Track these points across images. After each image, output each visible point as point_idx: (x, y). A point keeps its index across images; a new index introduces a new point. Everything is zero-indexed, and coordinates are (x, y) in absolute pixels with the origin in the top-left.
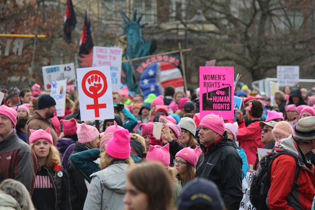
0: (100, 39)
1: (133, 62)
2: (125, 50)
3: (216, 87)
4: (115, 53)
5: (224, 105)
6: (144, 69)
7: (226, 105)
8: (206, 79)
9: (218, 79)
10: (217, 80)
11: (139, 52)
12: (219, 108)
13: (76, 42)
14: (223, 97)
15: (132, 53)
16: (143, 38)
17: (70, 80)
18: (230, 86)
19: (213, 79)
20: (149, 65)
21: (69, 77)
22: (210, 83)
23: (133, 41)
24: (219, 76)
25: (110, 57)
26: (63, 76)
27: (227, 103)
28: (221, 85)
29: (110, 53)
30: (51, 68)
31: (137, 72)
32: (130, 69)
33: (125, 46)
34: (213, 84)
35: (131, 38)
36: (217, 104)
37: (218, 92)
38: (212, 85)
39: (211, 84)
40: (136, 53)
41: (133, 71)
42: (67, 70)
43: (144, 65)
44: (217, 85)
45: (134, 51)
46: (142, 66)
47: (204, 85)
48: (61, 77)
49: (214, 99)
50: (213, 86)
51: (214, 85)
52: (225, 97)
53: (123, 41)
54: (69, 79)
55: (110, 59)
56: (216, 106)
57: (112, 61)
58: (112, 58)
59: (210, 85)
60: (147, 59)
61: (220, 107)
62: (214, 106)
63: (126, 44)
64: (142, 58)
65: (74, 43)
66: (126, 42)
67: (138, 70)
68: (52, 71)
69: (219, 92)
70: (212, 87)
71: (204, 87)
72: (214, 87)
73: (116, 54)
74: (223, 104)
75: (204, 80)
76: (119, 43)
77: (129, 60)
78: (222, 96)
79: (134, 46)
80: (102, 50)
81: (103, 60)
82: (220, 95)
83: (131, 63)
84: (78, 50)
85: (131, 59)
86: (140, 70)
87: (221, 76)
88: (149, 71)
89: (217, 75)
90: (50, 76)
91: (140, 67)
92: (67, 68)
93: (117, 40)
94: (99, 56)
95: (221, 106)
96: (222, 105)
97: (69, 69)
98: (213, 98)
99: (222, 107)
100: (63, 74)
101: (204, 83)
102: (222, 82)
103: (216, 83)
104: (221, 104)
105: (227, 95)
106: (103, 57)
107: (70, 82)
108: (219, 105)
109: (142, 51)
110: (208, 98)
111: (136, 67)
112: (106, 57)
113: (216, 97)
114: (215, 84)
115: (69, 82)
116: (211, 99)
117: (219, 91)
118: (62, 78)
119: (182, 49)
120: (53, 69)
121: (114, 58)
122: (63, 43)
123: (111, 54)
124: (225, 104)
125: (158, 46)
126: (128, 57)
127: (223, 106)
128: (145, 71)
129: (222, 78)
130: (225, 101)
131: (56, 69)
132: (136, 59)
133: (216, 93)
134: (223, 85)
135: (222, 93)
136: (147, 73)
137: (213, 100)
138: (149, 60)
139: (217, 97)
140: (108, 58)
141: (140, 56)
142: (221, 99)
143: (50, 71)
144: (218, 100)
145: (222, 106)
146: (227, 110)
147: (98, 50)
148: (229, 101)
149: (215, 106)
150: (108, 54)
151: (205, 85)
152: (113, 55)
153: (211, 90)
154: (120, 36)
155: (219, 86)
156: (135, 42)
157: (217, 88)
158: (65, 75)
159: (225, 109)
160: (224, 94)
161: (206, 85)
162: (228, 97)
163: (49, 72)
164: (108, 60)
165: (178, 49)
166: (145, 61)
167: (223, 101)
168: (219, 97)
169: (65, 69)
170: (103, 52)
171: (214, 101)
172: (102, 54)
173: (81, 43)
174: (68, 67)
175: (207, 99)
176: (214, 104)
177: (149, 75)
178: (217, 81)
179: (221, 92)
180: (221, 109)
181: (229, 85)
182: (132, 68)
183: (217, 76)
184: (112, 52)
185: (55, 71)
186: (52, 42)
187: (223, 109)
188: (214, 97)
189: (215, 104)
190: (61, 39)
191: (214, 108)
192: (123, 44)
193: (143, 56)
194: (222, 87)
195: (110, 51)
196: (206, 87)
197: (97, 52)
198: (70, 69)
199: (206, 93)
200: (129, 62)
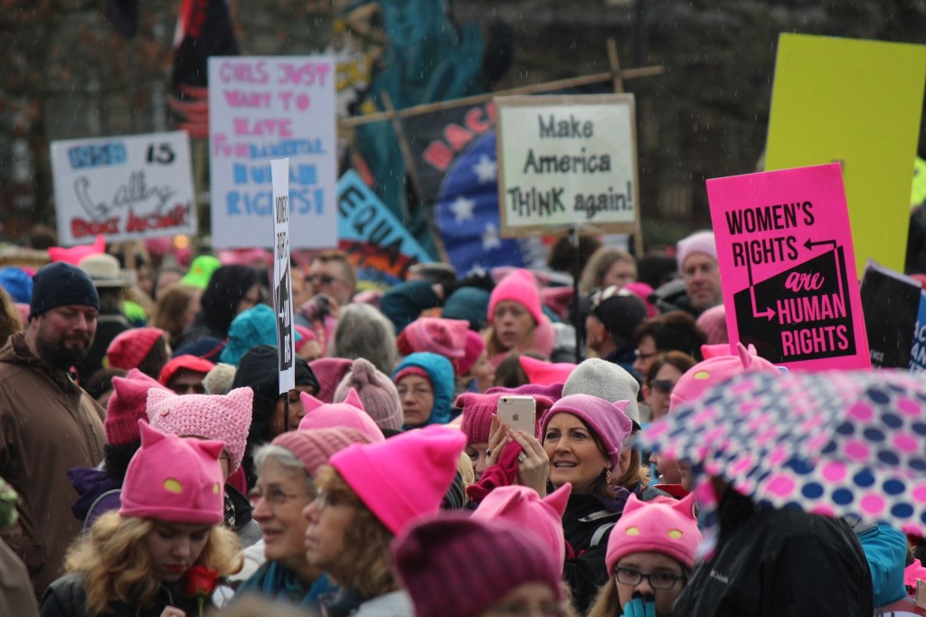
0: (263, 20)
1: (410, 122)
2: (375, 69)
3: (782, 259)
4: (306, 77)
5: (826, 333)
6: (456, 154)
7: (834, 332)
8: (740, 231)
9: (784, 224)
10: (782, 227)
11: (436, 76)
12: (807, 347)
13: (159, 30)
14: (815, 299)
15: (403, 80)
16: (451, 17)
17: (170, 205)
18: (838, 245)
19: (765, 229)
20: (477, 136)
21: (164, 193)
22: (755, 245)
23: (407, 31)
24: (786, 206)
25: (286, 97)
26: (142, 188)
27: (835, 322)
28: (799, 246)
29: (282, 82)
30: (92, 148)
31: (422, 166)
32: (395, 156)
33: (375, 52)
34: (768, 247)
35: (402, 19)
36: (796, 332)
37: (794, 277)
38: (767, 252)
39: (761, 249)
40: (421, 83)
41: (408, 162)
42: (160, 161)
43: (456, 136)
44: (786, 250)
45: (410, 73)
46: (446, 143)
47: (736, 255)
48: (133, 191)
49: (781, 312)
50: (769, 255)
51: (772, 250)
52: (825, 298)
53: (364, 28)
54: (164, 199)
55: (286, 107)
56: (794, 343)
57: (294, 113)
58: (292, 102)
59: (759, 253)
60: (469, 107)
61: (809, 341)
62: (785, 344)
63: (380, 44)
64: (447, 104)
65: (149, 34)
66: (377, 34)
67: (428, 156)
68: (95, 161)
69: (796, 280)
70: (766, 261)
71: (736, 264)
72: (774, 260)
73: (310, 83)
74: (821, 329)
75: (732, 232)
76: (348, 40)
77: (390, 112)
78: (810, 294)
79: (412, 53)
80: (248, 68)
81: (253, 115)
82: (802, 293)
83: (398, 126)
84: (168, 69)
85: (398, 107)
86: (437, 158)
87: (796, 207)
88: (477, 162)
89: (779, 207)
90: (86, 183)
91: (436, 145)
92: (157, 153)
93: (338, 25)
94: (234, 99)
95: (812, 338)
96: (818, 336)
97: (165, 156)
98: (775, 309)
99: (819, 343)
100: (141, 176)
101: (734, 245)
102: (802, 232)
103: (780, 240)
104: (814, 330)
105: (829, 287)
106: (255, 101)
107: (171, 214)
108: (805, 334)
109: (449, 76)
110: (758, 312)
111: (420, 146)
112: (267, 97)
113: (786, 301)
114: (776, 244)
115: (165, 211)
116: (770, 314)
117: (798, 275)
118: (137, 193)
119: (623, 67)
120: (97, 152)
121: (303, 103)
122: (99, 35)
123: (289, 87)
124: (826, 329)
125: (520, 54)
126: (387, 100)
127: (822, 339)
128: (461, 161)
129: (800, 216)
130: (827, 316)
131: (113, 153)
132: (421, 108)
133: (788, 285)
134: (809, 245)
135: (810, 281)
136: (468, 168)
137: (776, 316)
138: (476, 113)
139: (792, 301)
140: (277, 104)
141: (439, 96)
142: (811, 309)
143: (88, 160)
144: (798, 317)
145: (816, 340)
146: (838, 353)
147: (228, 72)
148: (844, 315)
149: (790, 343)
150: (273, 87)
151: (740, 255)
152: (298, 89)
153: (764, 272)
154: (350, 9)
155: (793, 255)
156: (418, 34)
157: (789, 264)
158: (150, 182)
159: (833, 348)
160: (817, 284)
161: (744, 254)
162: (835, 296)
163: (81, 164)
164: (275, 111)
165: (607, 68)
166: (458, 117)
167: (818, 318)
168: (799, 300)
169: (150, 157)
170: (251, 80)
171: (782, 322)
172: (246, 88)
173: (179, 35)
174: (164, 148)
175: (756, 315)
176: (784, 334)
177: (475, 177)
178: (785, 233)
179: (806, 278)
180: (817, 350)
181: (834, 242)
182: (404, 147)
183: (780, 212)
184: (294, 76)
185: (108, 162)
186: (52, 28)
187: (824, 349)
188: (779, 302)
189: (789, 333)
190: (92, 17)
191: (786, 354)
192: (366, 42)
193: (454, 97)
194: (805, 256)
195: (282, 74)
196: (743, 264)
197: (226, 80)
198: (172, 158)
199: (748, 290)
200: (390, 122)
